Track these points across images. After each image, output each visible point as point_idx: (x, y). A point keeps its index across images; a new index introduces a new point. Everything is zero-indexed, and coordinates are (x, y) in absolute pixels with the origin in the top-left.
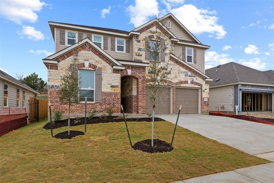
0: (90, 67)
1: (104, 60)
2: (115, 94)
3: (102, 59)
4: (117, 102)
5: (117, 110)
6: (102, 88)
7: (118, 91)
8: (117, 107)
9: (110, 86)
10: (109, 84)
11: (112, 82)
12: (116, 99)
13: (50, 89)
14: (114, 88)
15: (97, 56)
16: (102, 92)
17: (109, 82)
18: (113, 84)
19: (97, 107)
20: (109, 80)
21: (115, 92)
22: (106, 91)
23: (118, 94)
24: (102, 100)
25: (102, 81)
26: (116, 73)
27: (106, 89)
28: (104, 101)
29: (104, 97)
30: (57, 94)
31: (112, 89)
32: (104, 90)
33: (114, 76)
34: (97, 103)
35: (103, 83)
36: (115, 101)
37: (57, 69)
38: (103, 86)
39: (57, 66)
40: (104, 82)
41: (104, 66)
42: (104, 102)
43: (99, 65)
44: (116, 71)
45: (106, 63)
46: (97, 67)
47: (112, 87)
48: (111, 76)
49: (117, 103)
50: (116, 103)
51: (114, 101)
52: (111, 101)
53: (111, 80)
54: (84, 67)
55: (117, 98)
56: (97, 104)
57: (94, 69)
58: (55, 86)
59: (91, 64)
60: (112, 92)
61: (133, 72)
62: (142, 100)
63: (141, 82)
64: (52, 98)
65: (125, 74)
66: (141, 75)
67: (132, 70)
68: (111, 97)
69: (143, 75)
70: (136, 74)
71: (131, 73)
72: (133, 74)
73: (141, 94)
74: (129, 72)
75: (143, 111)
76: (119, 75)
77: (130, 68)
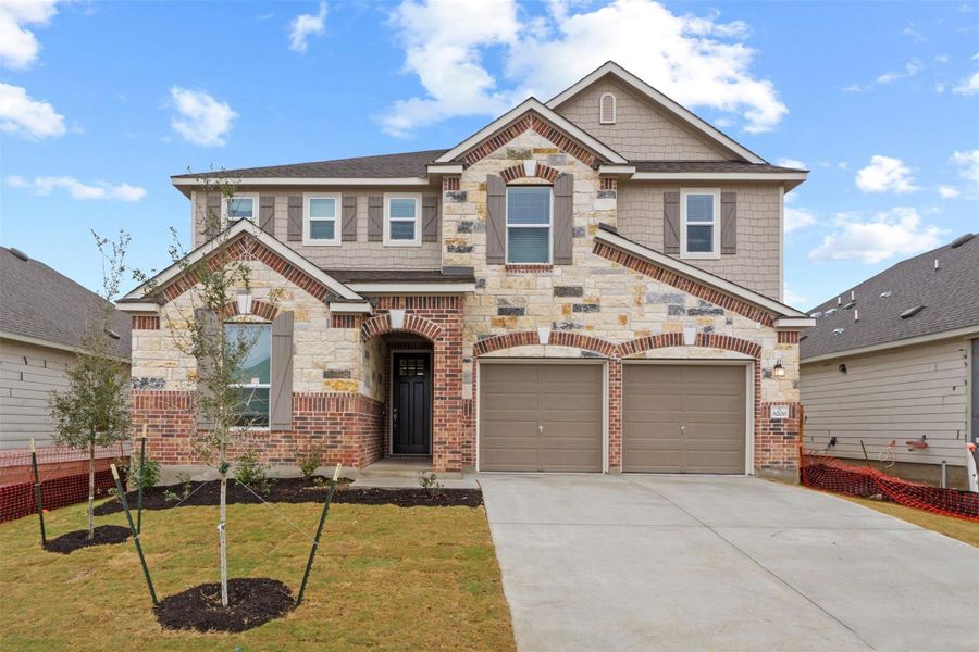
0: (254, 312)
1: (301, 286)
2: (338, 400)
3: (294, 281)
4: (344, 428)
5: (344, 456)
6: (294, 379)
7: (350, 389)
8: (345, 447)
9: (321, 372)
10: (317, 366)
11: (328, 358)
12: (342, 419)
13: (138, 389)
14: (335, 380)
15: (279, 274)
16: (294, 394)
17: (317, 359)
18: (330, 367)
19: (275, 446)
20: (318, 351)
21: (338, 392)
22: (305, 391)
23: (347, 401)
24: (293, 423)
25: (295, 357)
26: (344, 326)
27: (307, 385)
28: (301, 425)
29: (298, 412)
30: (156, 405)
31: (328, 384)
32: (299, 387)
33: (334, 338)
34: (276, 432)
35: (296, 365)
36: (337, 424)
37: (158, 327)
38: (296, 373)
39: (158, 318)
40: (299, 361)
41: (300, 306)
42: (300, 428)
43: (284, 305)
44: (341, 320)
45: (309, 295)
46: (276, 309)
47: (329, 374)
48: (324, 338)
49: (346, 433)
50: (340, 433)
51: (334, 424)
52: (325, 424)
53: (326, 352)
54: (237, 313)
55: (346, 415)
56: (278, 436)
57: (267, 318)
58: (153, 380)
59: (258, 303)
60: (326, 395)
61: (411, 318)
62: (449, 421)
63: (442, 353)
64: (143, 417)
65: (382, 327)
66: (442, 326)
67: (407, 312)
68: (324, 409)
69: (453, 324)
70: (425, 325)
71: (406, 321)
72: (410, 324)
73: (442, 398)
74: (398, 319)
75: (450, 461)
76: (353, 333)
77: (402, 302)
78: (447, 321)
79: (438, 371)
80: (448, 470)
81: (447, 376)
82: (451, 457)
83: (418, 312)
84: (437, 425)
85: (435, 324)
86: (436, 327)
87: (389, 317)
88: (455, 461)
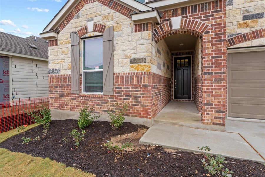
0: (95, 30)
1: (117, 11)
2: (138, 77)
3: (113, 9)
4: (142, 94)
5: (143, 111)
6: (115, 65)
7: (146, 69)
8: (143, 106)
9: (129, 60)
10: (126, 57)
11: (132, 51)
12: (141, 88)
13: (51, 74)
14: (137, 64)
15: (106, 7)
16: (114, 74)
17: (126, 52)
18: (134, 56)
19: (105, 103)
20: (127, 48)
21: (139, 71)
22: (120, 72)
23: (144, 77)
24: (114, 91)
25: (115, 52)
26: (141, 31)
27: (121, 68)
28: (118, 91)
29: (117, 84)
30: (57, 82)
31: (132, 67)
32: (117, 69)
33: (136, 38)
34: (106, 95)
35: (116, 57)
36: (138, 91)
37: (57, 45)
38: (116, 62)
39: (57, 40)
40: (117, 55)
41: (117, 23)
42: (118, 93)
43: (109, 23)
44: (140, 26)
45: (121, 15)
46: (105, 26)
47: (133, 61)
48: (130, 40)
49: (143, 97)
50: (140, 97)
51: (136, 91)
52: (131, 91)
53: (131, 48)
54: (87, 32)
55: (143, 86)
56: (107, 98)
57: (101, 32)
58: (56, 70)
59: (96, 24)
60: (132, 73)
61: (186, 21)
62: (215, 89)
63: (209, 42)
64: (52, 87)
65: (166, 29)
66: (209, 23)
67: (183, 17)
68: (131, 82)
69: (218, 20)
70: (196, 24)
71: (182, 23)
72: (185, 25)
73: (209, 73)
74: (177, 23)
75: (215, 118)
76: (147, 34)
77: (179, 12)
78: (213, 19)
79: (207, 55)
80: (214, 124)
81: (213, 57)
82: (217, 115)
83: (190, 16)
84: (205, 92)
85: (203, 22)
86: (204, 24)
87: (170, 23)
88: (220, 118)
